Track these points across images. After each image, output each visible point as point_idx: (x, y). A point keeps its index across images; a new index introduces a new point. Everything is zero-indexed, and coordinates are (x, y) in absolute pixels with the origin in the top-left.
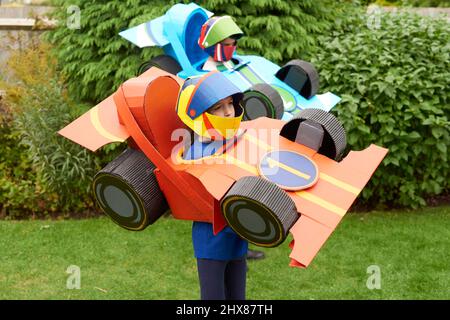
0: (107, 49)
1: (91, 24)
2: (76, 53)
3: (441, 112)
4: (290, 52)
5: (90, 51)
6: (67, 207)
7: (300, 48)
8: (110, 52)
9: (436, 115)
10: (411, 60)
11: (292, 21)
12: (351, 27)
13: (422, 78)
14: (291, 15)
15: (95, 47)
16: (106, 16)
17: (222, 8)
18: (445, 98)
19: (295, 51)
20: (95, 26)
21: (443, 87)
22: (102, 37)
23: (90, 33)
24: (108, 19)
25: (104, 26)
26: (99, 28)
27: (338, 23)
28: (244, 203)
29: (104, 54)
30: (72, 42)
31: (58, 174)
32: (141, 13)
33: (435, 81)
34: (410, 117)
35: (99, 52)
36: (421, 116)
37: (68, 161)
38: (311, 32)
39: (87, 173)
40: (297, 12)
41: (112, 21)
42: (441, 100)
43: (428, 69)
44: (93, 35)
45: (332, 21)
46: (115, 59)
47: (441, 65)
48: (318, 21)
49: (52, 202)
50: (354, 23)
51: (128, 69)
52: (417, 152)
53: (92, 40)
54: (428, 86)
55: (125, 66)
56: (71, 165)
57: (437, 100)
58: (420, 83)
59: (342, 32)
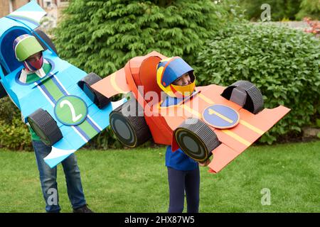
0: (80, 50)
1: (72, 36)
2: (62, 53)
3: (280, 83)
4: (188, 49)
5: (71, 52)
7: (195, 47)
8: (82, 52)
9: (276, 85)
10: (261, 52)
11: (190, 31)
12: (229, 34)
13: (268, 62)
14: (189, 27)
15: (73, 49)
16: (80, 31)
17: (148, 24)
18: (281, 74)
19: (191, 48)
20: (74, 37)
21: (280, 67)
22: (78, 43)
23: (70, 41)
24: (82, 32)
25: (78, 37)
26: (76, 38)
27: (221, 32)
28: (185, 133)
29: (79, 53)
30: (61, 47)
32: (99, 28)
33: (275, 64)
34: (260, 86)
35: (76, 52)
36: (267, 85)
38: (202, 37)
40: (193, 25)
41: (83, 34)
42: (280, 75)
43: (271, 57)
44: (72, 42)
45: (216, 31)
46: (85, 56)
47: (280, 55)
48: (208, 30)
50: (231, 31)
51: (92, 61)
53: (71, 45)
54: (271, 67)
55: (91, 60)
57: (277, 76)
58: (266, 65)
59: (223, 37)
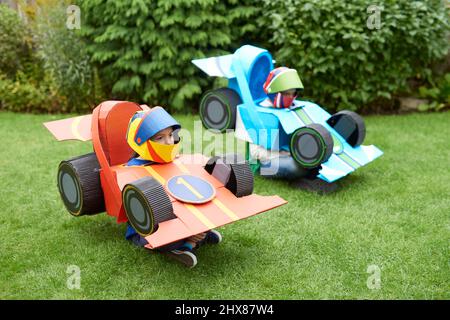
3: (361, 30)
6: (74, 108)
9: (356, 32)
13: (347, 2)
21: (362, 9)
31: (64, 79)
33: (357, 4)
34: (335, 33)
36: (343, 32)
37: (71, 68)
39: (87, 79)
42: (362, 20)
49: (63, 104)
52: (341, 63)
54: (350, 8)
56: (74, 72)
57: (358, 20)
58: (344, 6)
